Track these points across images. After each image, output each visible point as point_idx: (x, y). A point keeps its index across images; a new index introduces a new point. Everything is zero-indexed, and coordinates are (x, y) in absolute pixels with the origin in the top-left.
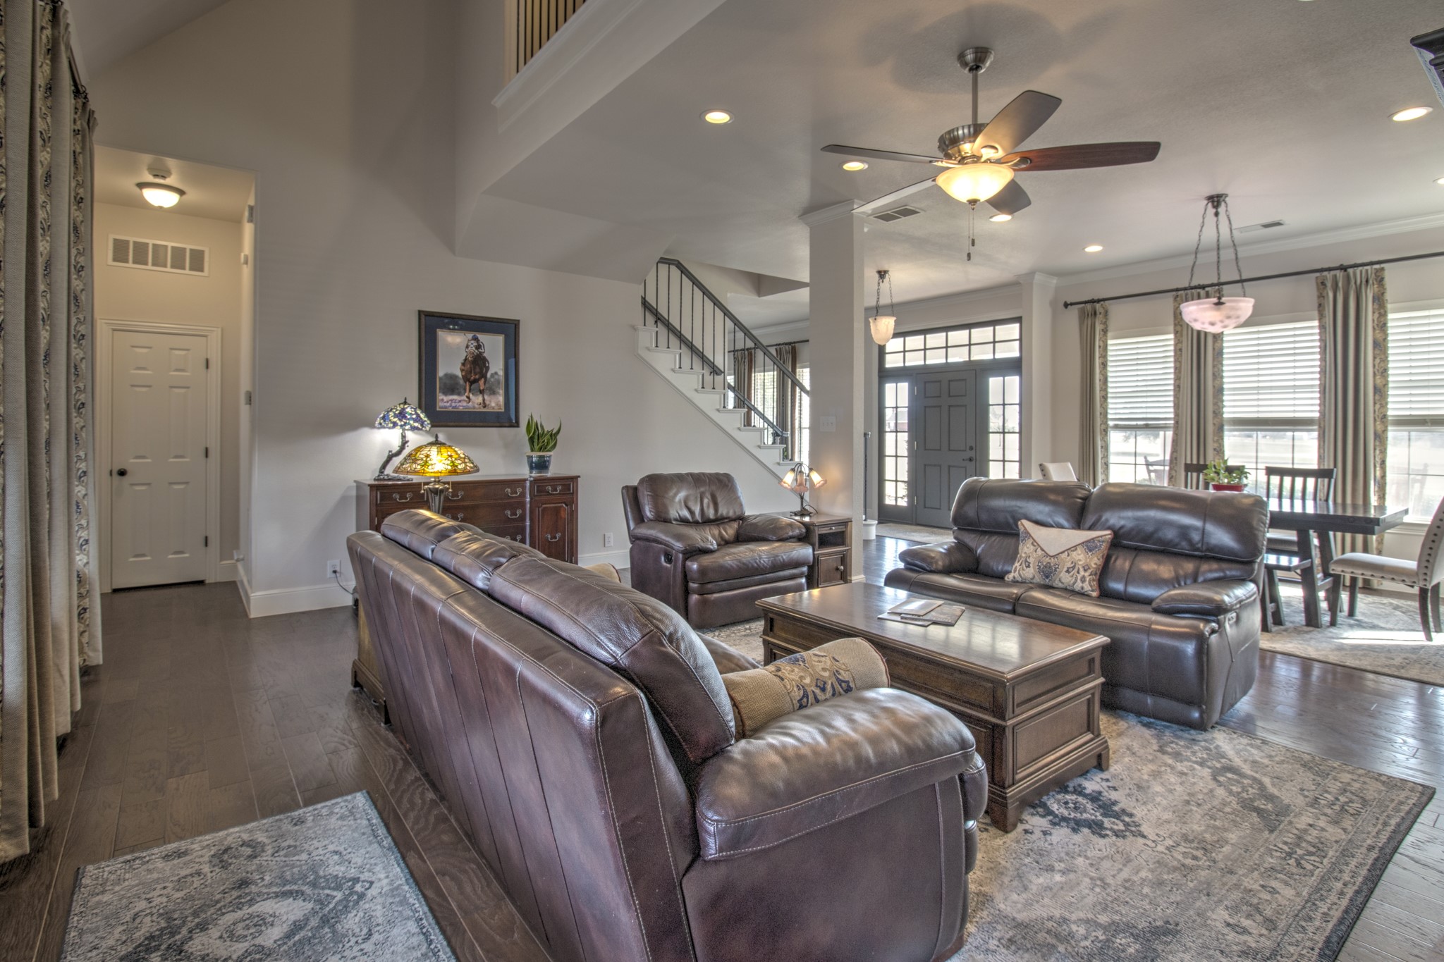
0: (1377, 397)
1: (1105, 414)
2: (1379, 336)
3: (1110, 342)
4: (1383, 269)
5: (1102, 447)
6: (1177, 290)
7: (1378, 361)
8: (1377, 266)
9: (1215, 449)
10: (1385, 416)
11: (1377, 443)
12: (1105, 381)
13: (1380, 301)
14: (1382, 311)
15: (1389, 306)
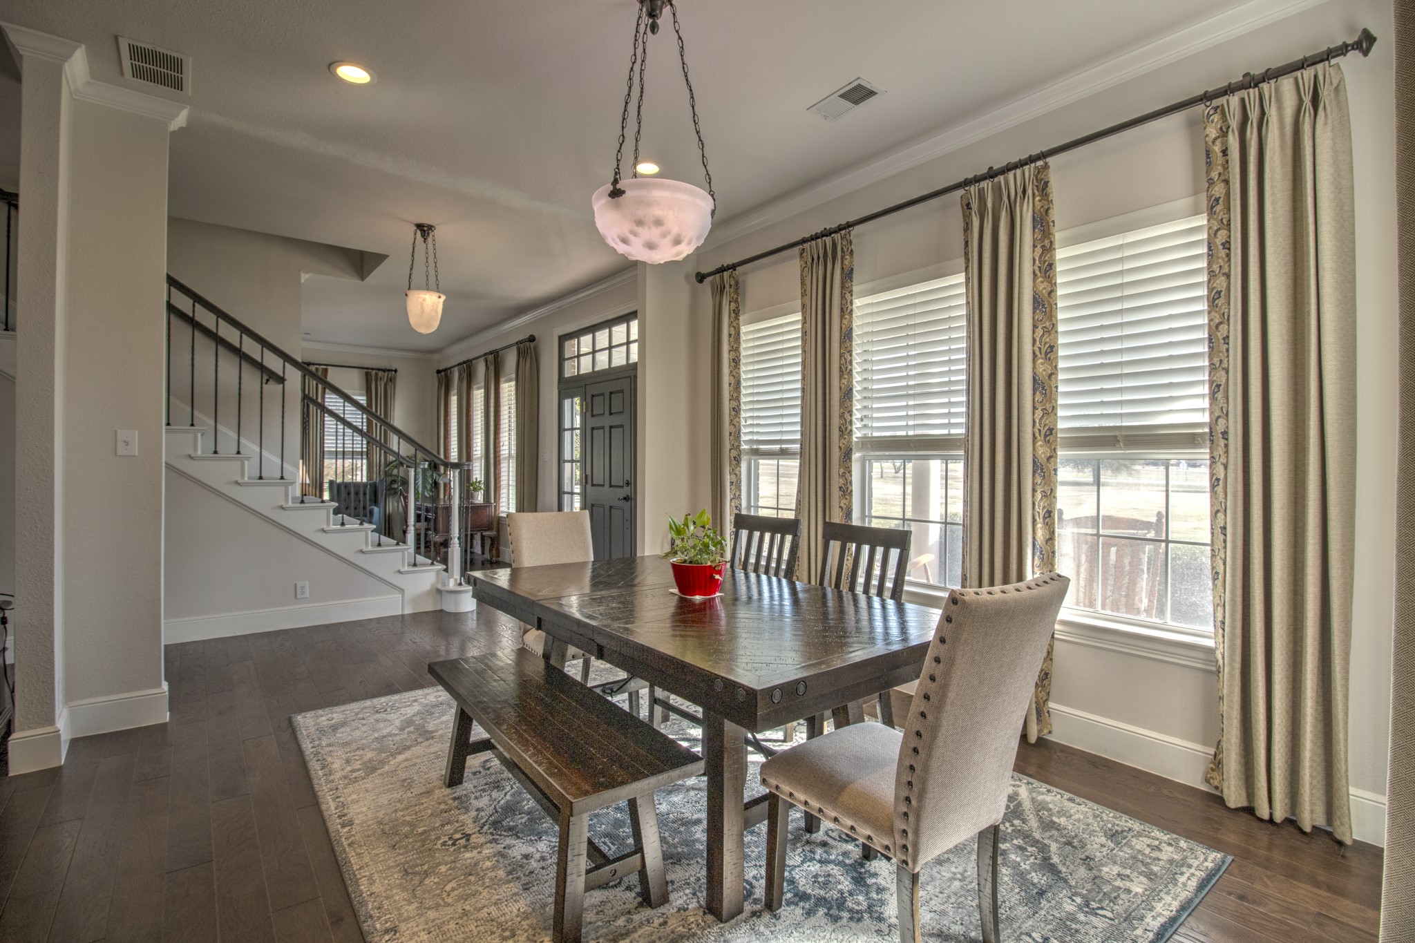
0: (1038, 397)
1: (737, 435)
2: (1043, 287)
3: (743, 329)
4: (1046, 166)
5: (732, 483)
6: (804, 241)
7: (1039, 332)
8: (1040, 163)
9: (840, 488)
10: (1051, 431)
11: (1039, 480)
12: (737, 386)
13: (1042, 223)
14: (1047, 242)
15: (1058, 236)
